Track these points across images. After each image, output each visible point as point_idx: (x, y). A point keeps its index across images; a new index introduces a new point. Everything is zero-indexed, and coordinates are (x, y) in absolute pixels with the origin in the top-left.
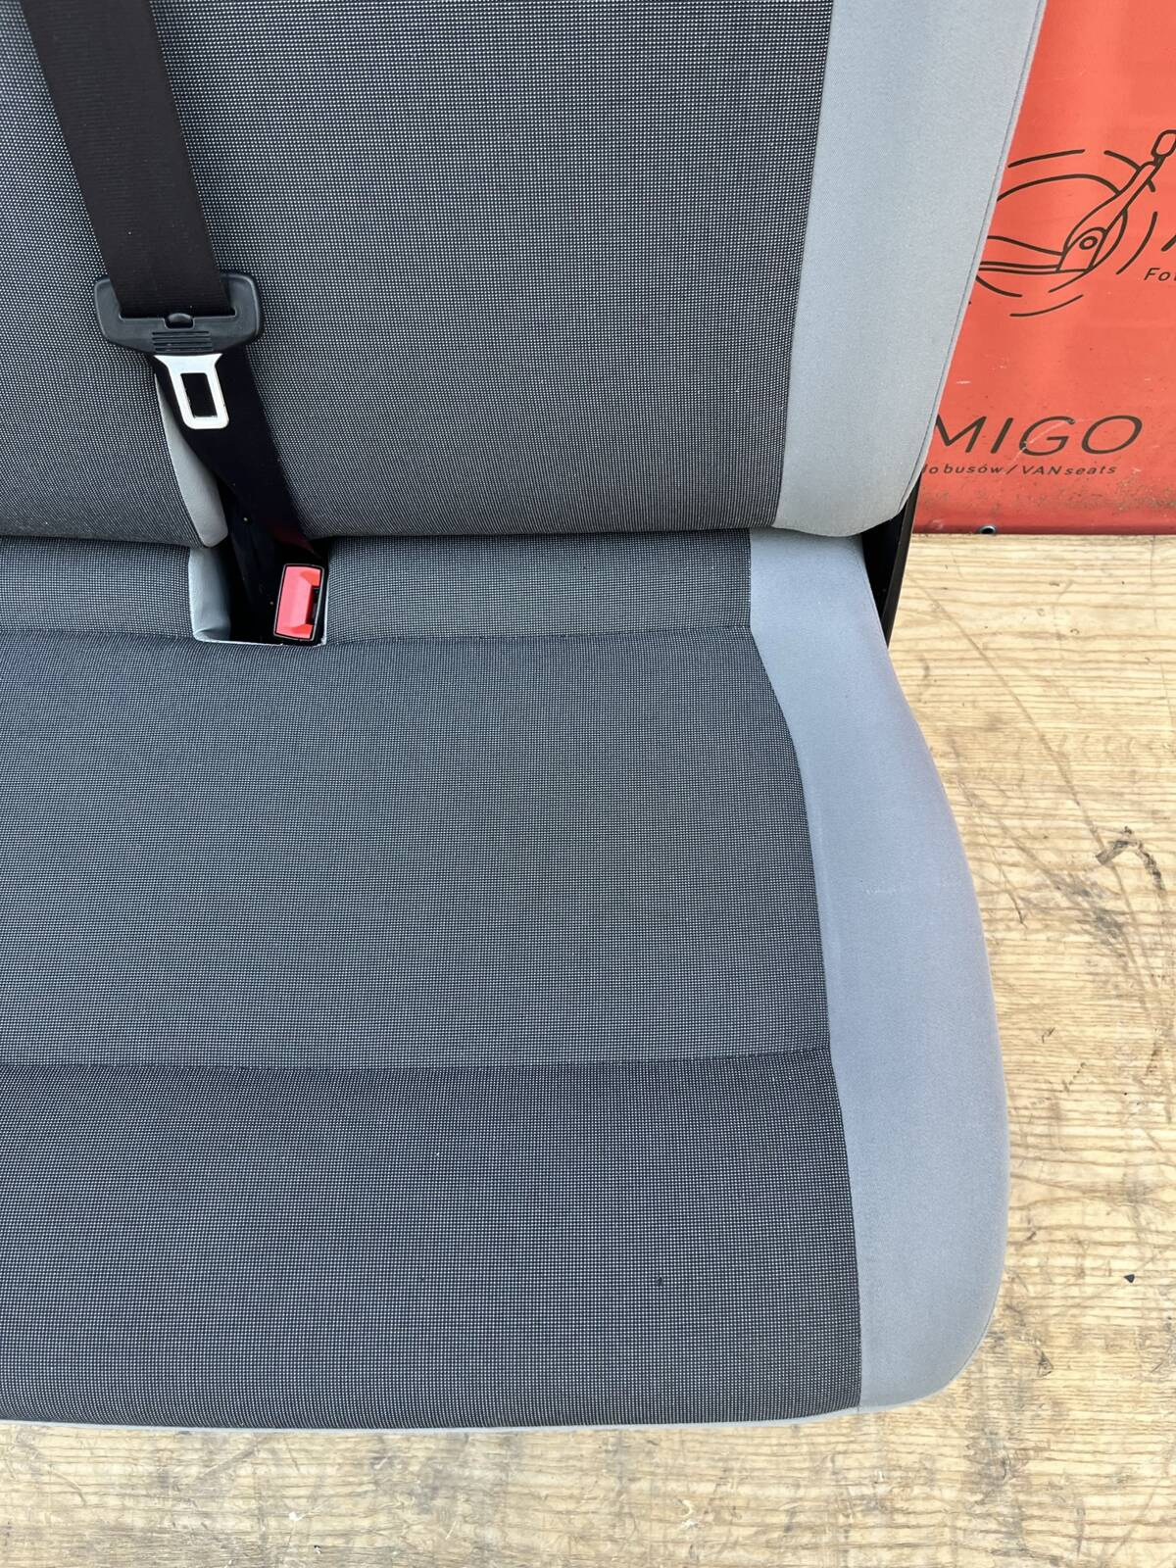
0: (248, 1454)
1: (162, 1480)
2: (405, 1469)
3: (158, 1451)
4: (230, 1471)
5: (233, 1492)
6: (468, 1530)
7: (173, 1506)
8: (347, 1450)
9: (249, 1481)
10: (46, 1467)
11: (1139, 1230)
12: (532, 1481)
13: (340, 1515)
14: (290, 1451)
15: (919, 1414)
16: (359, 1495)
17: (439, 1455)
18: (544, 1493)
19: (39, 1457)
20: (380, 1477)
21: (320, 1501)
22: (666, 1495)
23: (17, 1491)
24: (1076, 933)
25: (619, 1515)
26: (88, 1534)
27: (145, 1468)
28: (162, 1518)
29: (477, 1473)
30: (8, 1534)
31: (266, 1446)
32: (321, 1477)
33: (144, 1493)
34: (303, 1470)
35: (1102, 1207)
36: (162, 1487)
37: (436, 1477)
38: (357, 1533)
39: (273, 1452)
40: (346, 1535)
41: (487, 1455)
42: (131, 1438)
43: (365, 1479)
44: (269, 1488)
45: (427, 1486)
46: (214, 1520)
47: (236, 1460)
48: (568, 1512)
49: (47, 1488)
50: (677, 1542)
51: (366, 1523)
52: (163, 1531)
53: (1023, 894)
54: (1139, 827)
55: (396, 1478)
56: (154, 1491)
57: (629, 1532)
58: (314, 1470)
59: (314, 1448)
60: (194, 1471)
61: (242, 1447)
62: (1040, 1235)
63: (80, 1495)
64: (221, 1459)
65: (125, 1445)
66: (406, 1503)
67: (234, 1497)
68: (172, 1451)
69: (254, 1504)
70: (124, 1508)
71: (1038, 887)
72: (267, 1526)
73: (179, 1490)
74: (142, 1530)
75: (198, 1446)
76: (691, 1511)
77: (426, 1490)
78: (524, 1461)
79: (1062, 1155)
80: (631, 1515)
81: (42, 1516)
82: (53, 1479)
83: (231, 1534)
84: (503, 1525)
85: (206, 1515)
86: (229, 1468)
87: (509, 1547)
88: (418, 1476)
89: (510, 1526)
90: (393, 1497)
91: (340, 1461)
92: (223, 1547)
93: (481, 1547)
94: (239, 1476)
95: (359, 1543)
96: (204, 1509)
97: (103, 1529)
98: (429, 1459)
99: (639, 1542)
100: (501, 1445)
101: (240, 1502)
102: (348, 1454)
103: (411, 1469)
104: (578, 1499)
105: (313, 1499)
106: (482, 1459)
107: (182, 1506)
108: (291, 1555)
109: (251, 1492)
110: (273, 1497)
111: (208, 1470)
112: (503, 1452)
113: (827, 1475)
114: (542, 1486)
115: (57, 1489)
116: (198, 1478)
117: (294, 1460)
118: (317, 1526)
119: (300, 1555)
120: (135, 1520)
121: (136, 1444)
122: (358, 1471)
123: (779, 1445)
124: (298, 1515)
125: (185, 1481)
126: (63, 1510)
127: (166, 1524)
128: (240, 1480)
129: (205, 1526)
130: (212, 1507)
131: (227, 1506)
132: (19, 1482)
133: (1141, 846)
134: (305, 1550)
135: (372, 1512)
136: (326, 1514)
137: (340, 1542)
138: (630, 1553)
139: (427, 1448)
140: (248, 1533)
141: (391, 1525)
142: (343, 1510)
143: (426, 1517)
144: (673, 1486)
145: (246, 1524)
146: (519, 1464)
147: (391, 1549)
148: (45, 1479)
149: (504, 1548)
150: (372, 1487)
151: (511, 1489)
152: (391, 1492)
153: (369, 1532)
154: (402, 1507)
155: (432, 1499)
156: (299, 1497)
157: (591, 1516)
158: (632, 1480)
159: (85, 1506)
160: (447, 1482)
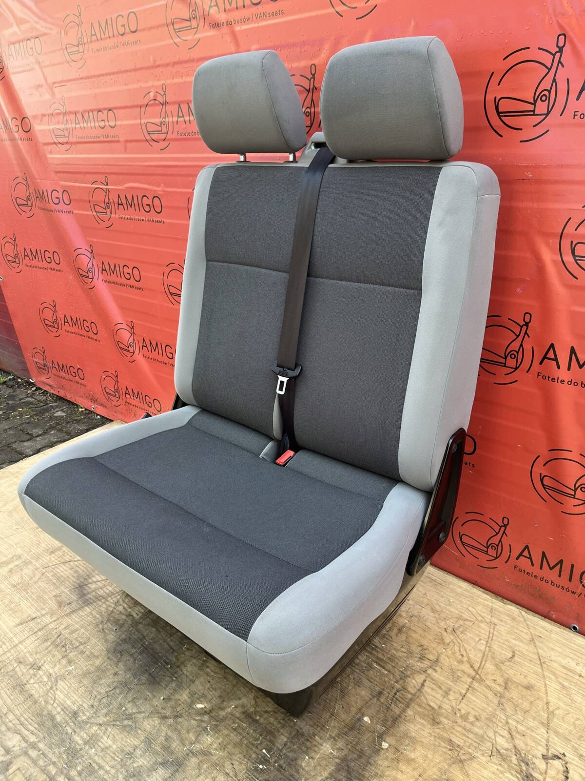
0: (100, 725)
1: (75, 714)
2: (133, 763)
3: (82, 706)
5: (87, 731)
7: (70, 722)
8: (123, 745)
9: (93, 732)
10: (55, 689)
13: (104, 761)
14: (111, 732)
16: (114, 759)
17: (145, 767)
19: (56, 685)
20: (124, 759)
21: (104, 752)
23: (43, 689)
24: (512, 774)
26: (45, 713)
27: (75, 708)
28: (65, 723)
30: (30, 697)
31: (106, 726)
32: (111, 747)
33: (68, 713)
34: (109, 740)
36: (73, 716)
37: (138, 773)
38: (103, 769)
39: (106, 729)
40: (100, 767)
43: (120, 757)
44: (96, 738)
46: (75, 734)
47: (96, 724)
49: (50, 694)
51: (108, 768)
52: (61, 726)
53: (499, 748)
54: (570, 756)
55: (128, 764)
56: (70, 715)
58: (111, 743)
59: (117, 737)
60: (84, 718)
61: (101, 721)
63: (54, 701)
64: (93, 720)
65: (76, 698)
66: (124, 772)
67: (86, 733)
68: (85, 709)
69: (88, 738)
70: (59, 713)
71: (507, 750)
72: (85, 747)
73: (76, 720)
74: (57, 722)
75: (92, 712)
77: (132, 774)
81: (41, 699)
82: (53, 693)
83: (75, 741)
85: (75, 732)
86: (93, 724)
88: (134, 768)
90: (122, 767)
91: (119, 746)
92: (69, 743)
95: (101, 772)
97: (49, 714)
98: (141, 766)
101: (85, 735)
102: (123, 746)
105: (103, 750)
106: (154, 778)
107: (72, 724)
108: (82, 759)
109: (91, 735)
110: (94, 741)
111: (88, 720)
115: (51, 695)
116: (83, 720)
117: (109, 736)
118: (96, 758)
119: (84, 762)
120: (59, 718)
121: (79, 700)
122: (121, 753)
124: (95, 751)
125: (79, 719)
126: (46, 702)
127: (64, 725)
128: (91, 729)
129: (71, 734)
130: (78, 730)
131: (82, 733)
132: (46, 687)
133: (566, 763)
134: (87, 762)
135: (112, 767)
136: (101, 757)
137: (96, 768)
139: (143, 763)
140: (78, 744)
141: (113, 775)
145: (80, 742)
148: (52, 691)
150: (119, 760)
152: (122, 766)
153: (106, 772)
154: (121, 773)
155: (131, 778)
156: (100, 747)
159: (52, 705)
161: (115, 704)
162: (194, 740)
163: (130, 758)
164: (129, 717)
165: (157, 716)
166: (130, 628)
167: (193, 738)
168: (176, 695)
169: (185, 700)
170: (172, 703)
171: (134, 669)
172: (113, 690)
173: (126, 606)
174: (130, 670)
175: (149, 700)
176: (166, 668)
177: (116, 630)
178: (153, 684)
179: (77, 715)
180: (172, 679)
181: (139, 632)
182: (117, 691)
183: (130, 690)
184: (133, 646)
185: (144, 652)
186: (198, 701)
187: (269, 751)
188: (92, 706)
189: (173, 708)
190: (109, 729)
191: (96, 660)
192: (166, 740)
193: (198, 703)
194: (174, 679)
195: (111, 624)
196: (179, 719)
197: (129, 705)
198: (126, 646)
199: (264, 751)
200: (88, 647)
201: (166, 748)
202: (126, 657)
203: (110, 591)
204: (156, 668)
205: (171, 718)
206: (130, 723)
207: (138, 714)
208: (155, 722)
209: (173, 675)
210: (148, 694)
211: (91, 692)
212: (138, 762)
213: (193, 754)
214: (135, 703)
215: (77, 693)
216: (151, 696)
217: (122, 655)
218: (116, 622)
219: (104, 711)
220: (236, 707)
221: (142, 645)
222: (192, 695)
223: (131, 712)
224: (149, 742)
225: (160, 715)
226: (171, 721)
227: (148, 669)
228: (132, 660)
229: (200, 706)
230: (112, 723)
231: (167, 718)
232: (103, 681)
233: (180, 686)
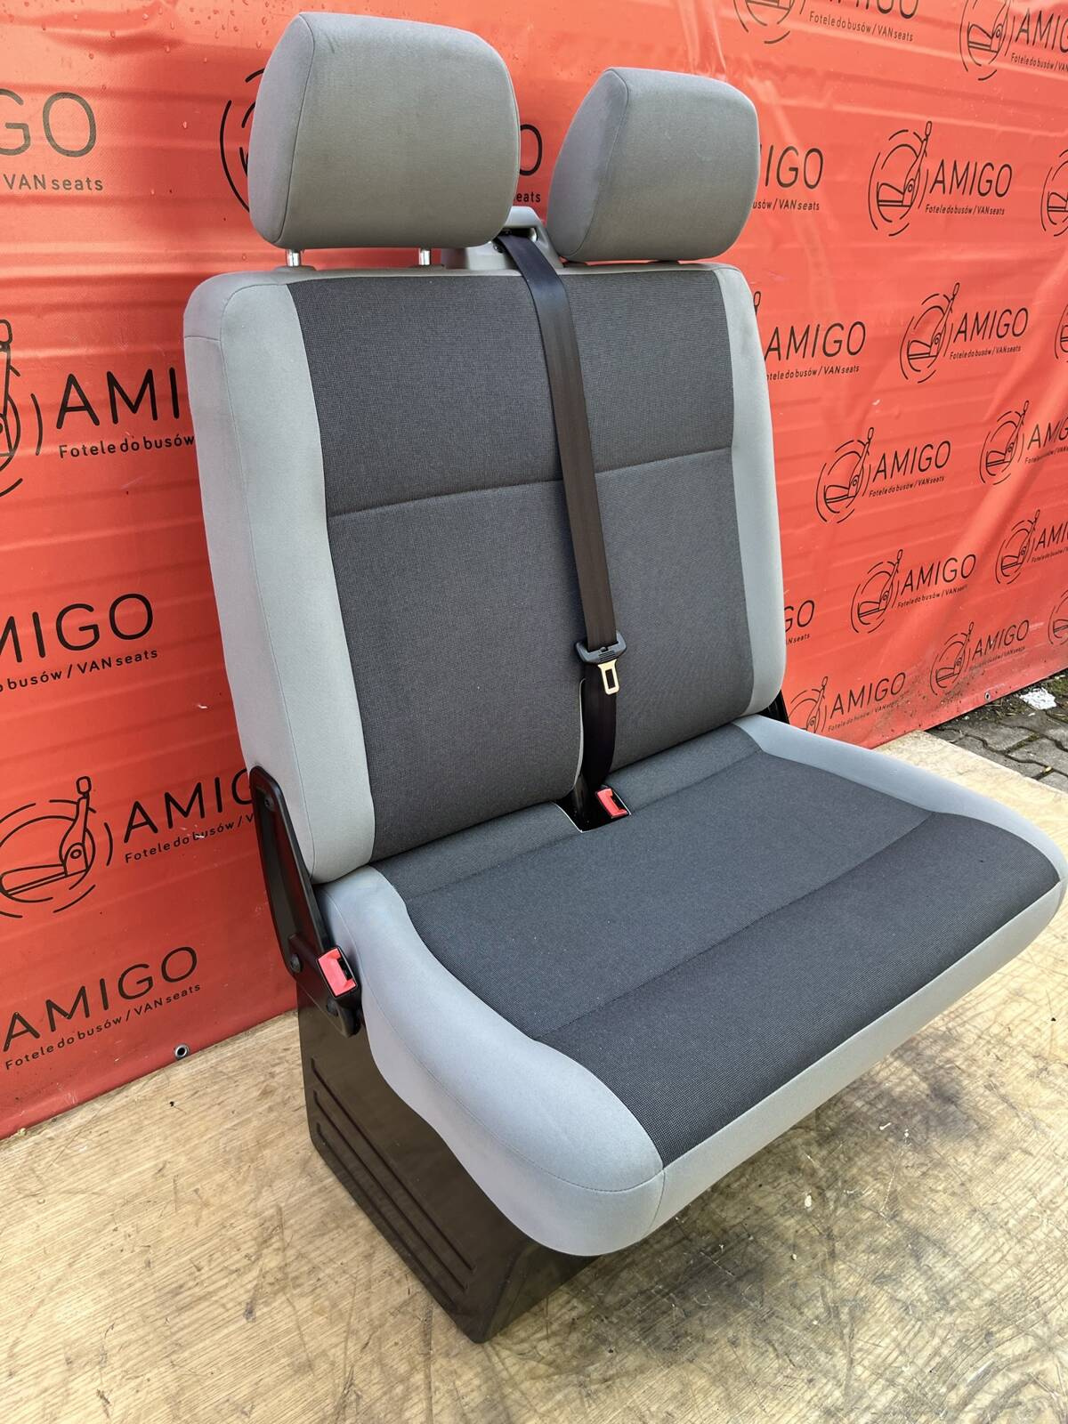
0: (851, 1362)
1: (829, 1413)
2: (922, 1303)
3: (809, 1402)
4: (854, 1377)
5: (866, 1387)
6: (977, 1302)
7: (849, 1419)
8: (889, 1318)
9: (867, 1373)
11: (1035, 1003)
12: (974, 1259)
13: (923, 1348)
14: (867, 1342)
15: (1058, 1114)
16: (919, 1332)
17: (927, 1283)
18: (983, 1259)
20: (917, 1316)
21: (907, 1351)
22: (1025, 1218)
25: (1019, 1241)
27: (814, 1416)
29: (951, 1276)
31: (854, 1351)
32: (894, 1340)
34: (883, 1344)
35: (1015, 1005)
36: (833, 1416)
37: (938, 1294)
38: (939, 1348)
39: (860, 1350)
40: (936, 1352)
41: (945, 1266)
42: (789, 1409)
43: (913, 1322)
44: (879, 1367)
45: (940, 1300)
46: (874, 1406)
47: (849, 1370)
48: (1002, 1258)
50: (1051, 1231)
51: (936, 1341)
55: (924, 1310)
57: (1031, 1244)
58: (887, 1340)
59: (876, 1330)
60: (837, 1393)
61: (844, 1361)
62: (1011, 1026)
64: (842, 1376)
65: (791, 1415)
66: (941, 1316)
67: (870, 1387)
68: (816, 1395)
69: (882, 1381)
72: (900, 1384)
73: (842, 1410)
75: (824, 1381)
76: (1040, 1216)
77: (941, 1303)
78: (961, 1254)
79: (983, 997)
80: (1024, 1237)
83: (890, 1404)
84: (987, 1286)
85: (868, 1408)
86: (851, 1376)
87: (1000, 1293)
88: (931, 1300)
89: (990, 1284)
90: (932, 1318)
91: (892, 1326)
92: (894, 1415)
93: (991, 1303)
94: (860, 1376)
95: (945, 1351)
96: (864, 1406)
99: (1039, 1244)
100: (944, 1257)
101: (875, 1386)
102: (892, 1319)
103: (924, 1300)
104: (999, 1249)
105: (902, 1353)
106: (944, 1269)
107: (853, 1416)
108: (926, 1386)
109: (874, 1377)
110: (886, 1369)
111: (843, 1387)
112: (949, 1259)
113: (1062, 1161)
114: (980, 1258)
116: (844, 1395)
117: (874, 1344)
118: (920, 1362)
119: (929, 1382)
121: (795, 1409)
122: (905, 1322)
123: (1034, 1165)
124: (906, 1366)
125: (839, 1403)
128: (863, 1377)
129: (874, 1413)
130: (865, 1402)
131: (872, 1393)
134: (929, 1378)
135: (933, 1334)
136: (917, 1353)
137: (938, 1359)
138: (1041, 1252)
139: (920, 1286)
140: (896, 1396)
141: (947, 1331)
142: (921, 1344)
143: (955, 1314)
144: (1022, 1212)
145: (890, 1393)
146: (961, 1257)
147: (960, 1341)
149: (999, 1295)
150: (919, 1323)
151: (971, 1270)
152: (929, 1318)
153: (943, 1342)
154: (942, 1319)
155: (948, 1303)
156: (897, 1358)
157: (1011, 1252)
158: (1006, 1223)
160: (945, 1291)
161: (807, 1338)
162: (872, 1212)
163: (915, 1307)
164: (833, 1311)
165: (829, 1267)
166: (611, 1322)
167: (869, 1214)
168: (786, 1236)
169: (798, 1222)
170: (803, 1243)
171: (725, 1308)
172: (773, 1345)
173: (539, 1335)
174: (725, 1316)
175: (797, 1280)
176: (726, 1252)
177: (611, 1351)
178: (762, 1274)
179: (833, 1409)
180: (752, 1241)
181: (629, 1302)
182: (776, 1337)
183: (773, 1313)
184: (664, 1313)
185: (682, 1292)
186: (799, 1204)
187: (882, 1124)
188: (810, 1381)
189: (812, 1241)
190: (860, 1344)
191: (694, 1387)
192: (874, 1252)
193: (803, 1203)
194: (751, 1238)
195: (593, 1364)
196: (836, 1231)
197: (808, 1313)
198: (663, 1326)
199: (882, 1128)
200: (653, 1409)
201: (889, 1252)
202: (694, 1326)
203: (477, 1375)
204: (724, 1268)
205: (834, 1245)
206: (846, 1310)
207: (826, 1297)
208: (843, 1269)
209: (743, 1240)
210: (783, 1281)
211: (777, 1388)
212: (919, 1294)
213: (897, 1215)
214: (803, 1304)
215: (777, 1417)
216: (788, 1277)
217: (686, 1334)
218: (587, 1353)
219: (822, 1358)
220: (809, 1153)
221: (663, 1296)
222: (784, 1211)
223: (822, 1310)
224: (880, 1279)
225: (827, 1262)
226: (839, 1246)
227: (726, 1283)
228: (700, 1314)
229: (808, 1202)
230: (847, 1341)
231: (833, 1250)
232: (752, 1368)
233: (768, 1230)
